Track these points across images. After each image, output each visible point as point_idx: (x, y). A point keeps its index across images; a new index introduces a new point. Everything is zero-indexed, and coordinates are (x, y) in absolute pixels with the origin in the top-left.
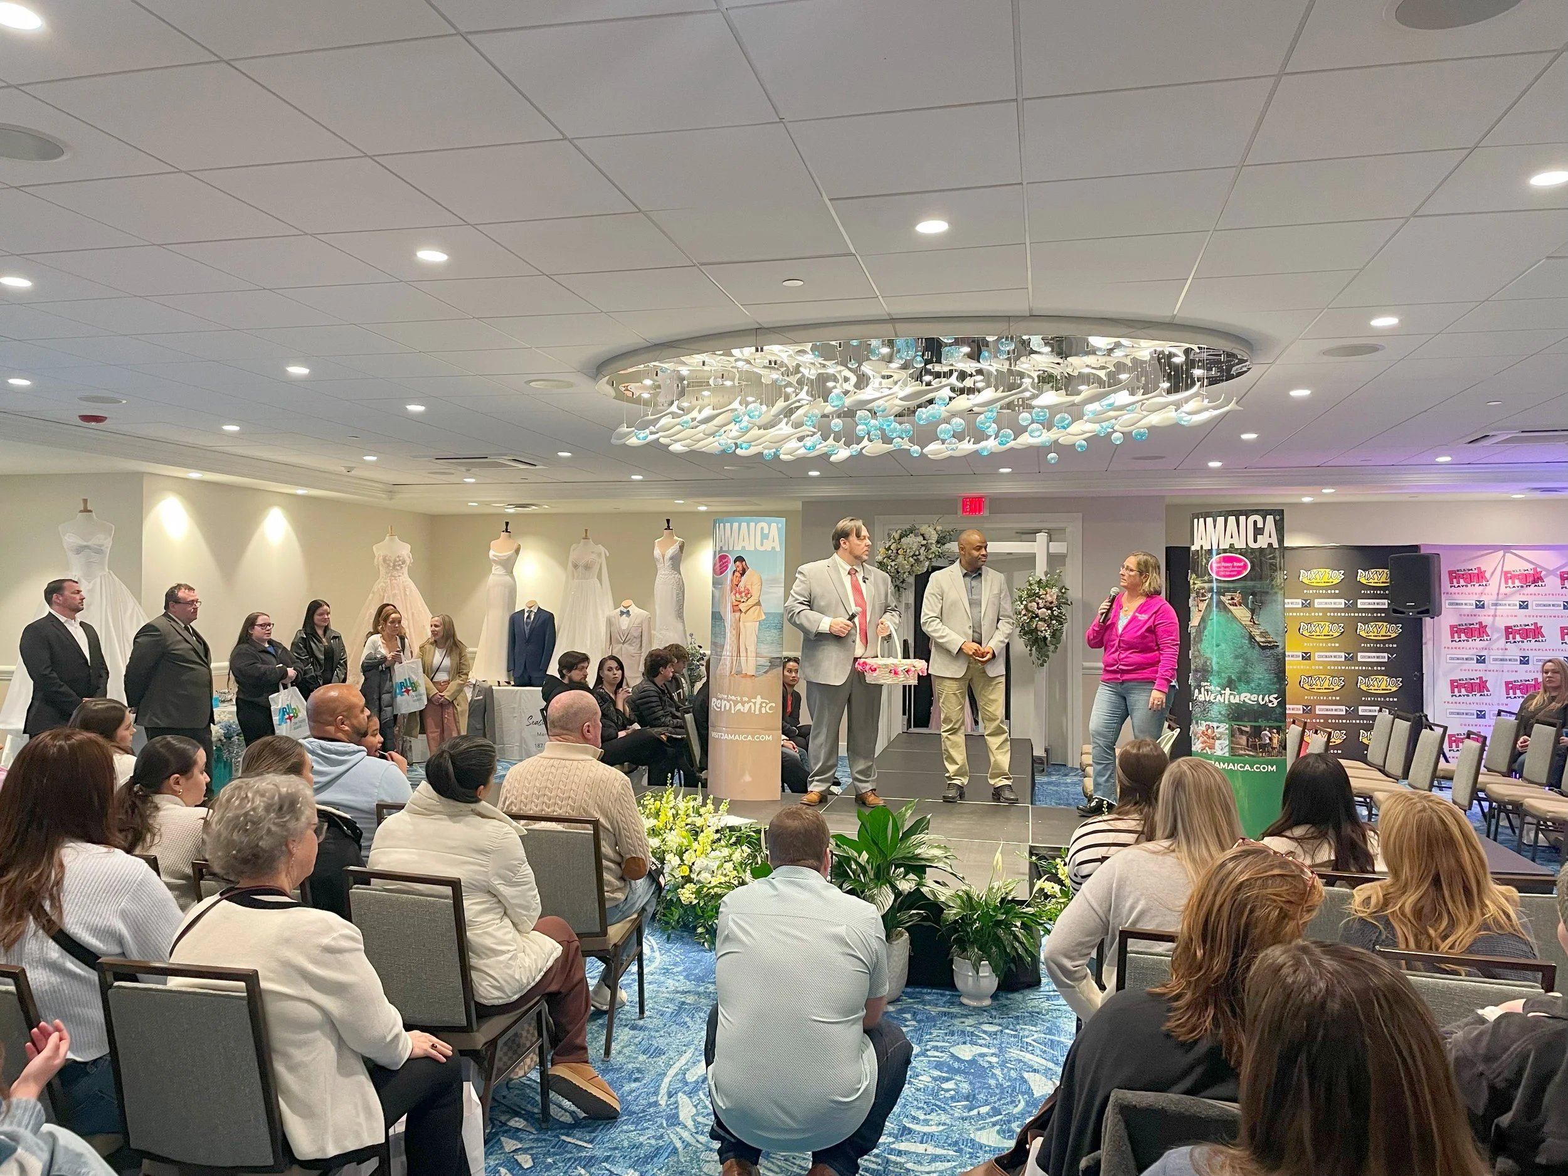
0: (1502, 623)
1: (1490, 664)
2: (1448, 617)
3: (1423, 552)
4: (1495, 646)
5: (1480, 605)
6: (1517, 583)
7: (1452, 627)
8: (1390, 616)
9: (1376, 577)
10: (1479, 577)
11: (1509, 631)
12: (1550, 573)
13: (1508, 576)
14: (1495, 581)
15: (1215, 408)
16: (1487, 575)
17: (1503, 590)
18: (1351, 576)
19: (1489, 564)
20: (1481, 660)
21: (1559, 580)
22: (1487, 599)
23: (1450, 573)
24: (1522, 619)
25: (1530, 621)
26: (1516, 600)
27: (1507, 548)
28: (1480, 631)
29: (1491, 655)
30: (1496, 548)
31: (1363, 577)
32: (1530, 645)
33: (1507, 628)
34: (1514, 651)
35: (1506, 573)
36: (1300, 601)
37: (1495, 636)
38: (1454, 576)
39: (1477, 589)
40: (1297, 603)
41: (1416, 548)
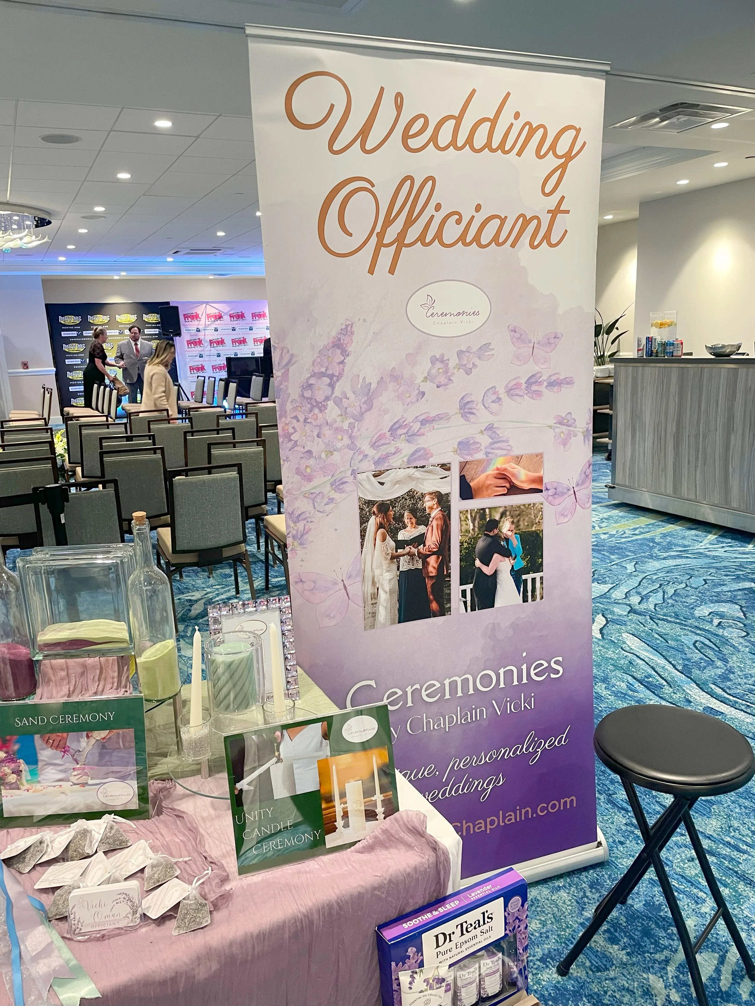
0: (208, 338)
1: (205, 358)
2: (186, 336)
3: (171, 305)
4: (206, 350)
5: (198, 330)
6: (213, 319)
7: (187, 341)
8: (159, 337)
9: (153, 318)
10: (195, 317)
11: (211, 342)
12: (226, 314)
13: (209, 316)
14: (203, 318)
15: (39, 240)
16: (200, 316)
17: (207, 323)
18: (140, 318)
19: (200, 310)
20: (201, 356)
21: (229, 317)
22: (201, 327)
23: (184, 315)
24: (216, 336)
25: (219, 337)
26: (213, 327)
27: (207, 303)
28: (199, 343)
29: (205, 354)
30: (203, 303)
31: (146, 318)
32: (220, 348)
33: (210, 341)
34: (214, 351)
35: (208, 315)
36: (118, 331)
37: (206, 344)
38: (186, 316)
39: (195, 322)
40: (116, 332)
41: (168, 303)
